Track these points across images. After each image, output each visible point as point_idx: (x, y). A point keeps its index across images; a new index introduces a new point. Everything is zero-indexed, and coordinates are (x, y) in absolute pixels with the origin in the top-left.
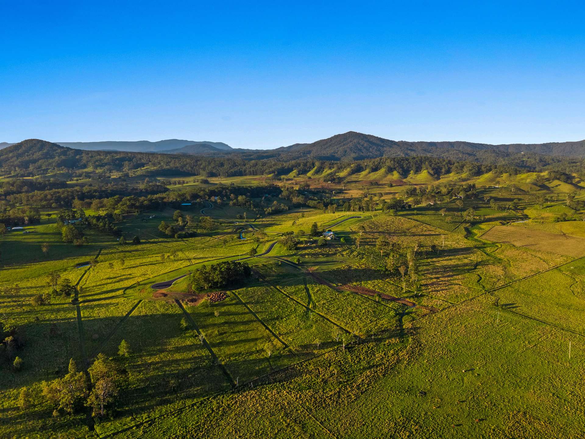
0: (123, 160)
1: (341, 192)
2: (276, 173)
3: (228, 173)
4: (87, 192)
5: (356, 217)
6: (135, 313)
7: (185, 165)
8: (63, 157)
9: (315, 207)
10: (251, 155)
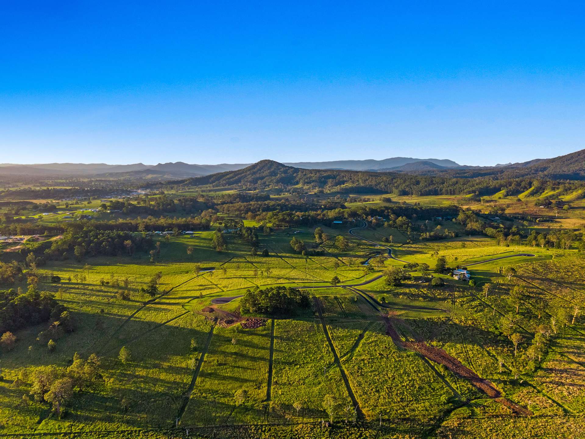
0: (328, 177)
1: (551, 219)
2: (477, 193)
3: (421, 192)
4: (272, 206)
5: (525, 255)
6: (171, 323)
7: (379, 183)
8: (283, 175)
9: (492, 237)
10: (465, 173)
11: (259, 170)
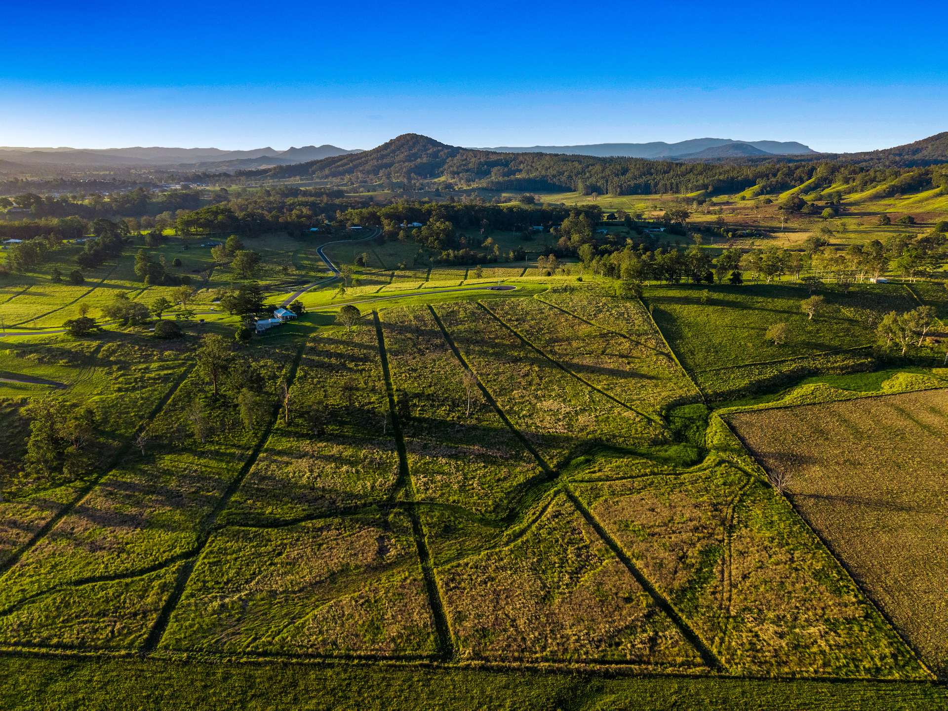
2: (710, 189)
3: (622, 188)
11: (394, 152)
